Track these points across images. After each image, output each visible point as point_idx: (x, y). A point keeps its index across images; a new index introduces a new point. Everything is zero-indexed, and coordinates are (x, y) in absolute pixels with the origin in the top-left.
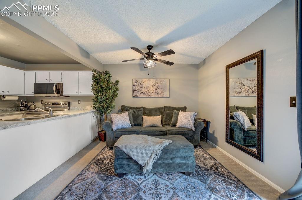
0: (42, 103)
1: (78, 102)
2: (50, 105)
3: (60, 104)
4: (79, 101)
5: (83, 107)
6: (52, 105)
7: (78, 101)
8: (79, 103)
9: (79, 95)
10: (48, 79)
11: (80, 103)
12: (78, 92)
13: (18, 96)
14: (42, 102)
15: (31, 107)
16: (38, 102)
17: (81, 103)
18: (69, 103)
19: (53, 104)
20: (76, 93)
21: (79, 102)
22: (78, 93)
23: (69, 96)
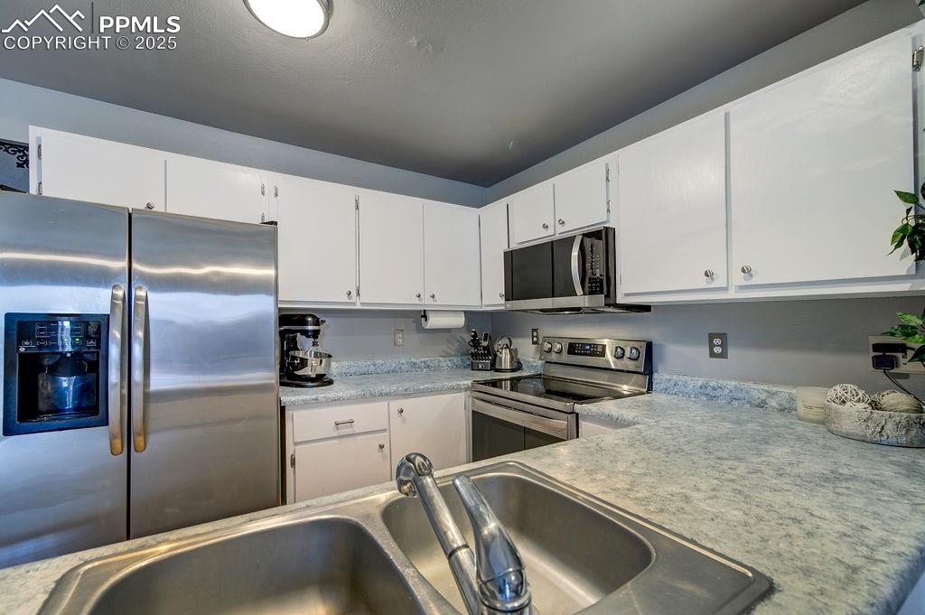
0: (534, 343)
1: (712, 346)
2: (560, 352)
3: (603, 354)
4: (717, 341)
5: (758, 391)
6: (569, 352)
7: (712, 337)
8: (712, 355)
9: (732, 295)
10: (550, 223)
11: (723, 355)
12: (719, 271)
13: (465, 312)
14: (535, 339)
15: (501, 359)
16: (522, 336)
17: (731, 352)
18: (649, 346)
19: (573, 348)
20: (703, 282)
21: (718, 343)
22: (719, 282)
23: (645, 308)
